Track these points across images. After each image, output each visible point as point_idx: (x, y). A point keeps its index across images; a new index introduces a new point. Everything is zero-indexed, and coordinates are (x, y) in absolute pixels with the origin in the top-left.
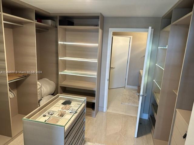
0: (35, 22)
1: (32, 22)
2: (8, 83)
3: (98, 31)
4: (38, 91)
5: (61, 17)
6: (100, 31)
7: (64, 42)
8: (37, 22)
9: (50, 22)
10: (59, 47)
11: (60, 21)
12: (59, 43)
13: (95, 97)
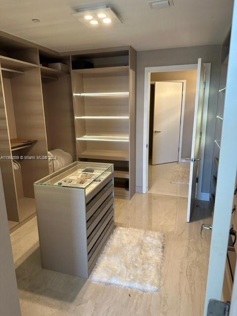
0: (40, 66)
1: (35, 67)
2: (11, 150)
3: (127, 74)
4: (49, 164)
5: (74, 57)
6: (131, 72)
7: (80, 93)
8: (43, 66)
9: (59, 65)
10: (75, 101)
11: (73, 62)
12: (74, 94)
13: (128, 171)
